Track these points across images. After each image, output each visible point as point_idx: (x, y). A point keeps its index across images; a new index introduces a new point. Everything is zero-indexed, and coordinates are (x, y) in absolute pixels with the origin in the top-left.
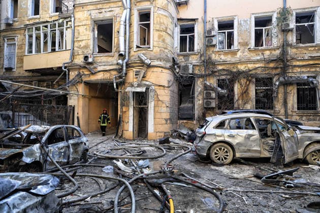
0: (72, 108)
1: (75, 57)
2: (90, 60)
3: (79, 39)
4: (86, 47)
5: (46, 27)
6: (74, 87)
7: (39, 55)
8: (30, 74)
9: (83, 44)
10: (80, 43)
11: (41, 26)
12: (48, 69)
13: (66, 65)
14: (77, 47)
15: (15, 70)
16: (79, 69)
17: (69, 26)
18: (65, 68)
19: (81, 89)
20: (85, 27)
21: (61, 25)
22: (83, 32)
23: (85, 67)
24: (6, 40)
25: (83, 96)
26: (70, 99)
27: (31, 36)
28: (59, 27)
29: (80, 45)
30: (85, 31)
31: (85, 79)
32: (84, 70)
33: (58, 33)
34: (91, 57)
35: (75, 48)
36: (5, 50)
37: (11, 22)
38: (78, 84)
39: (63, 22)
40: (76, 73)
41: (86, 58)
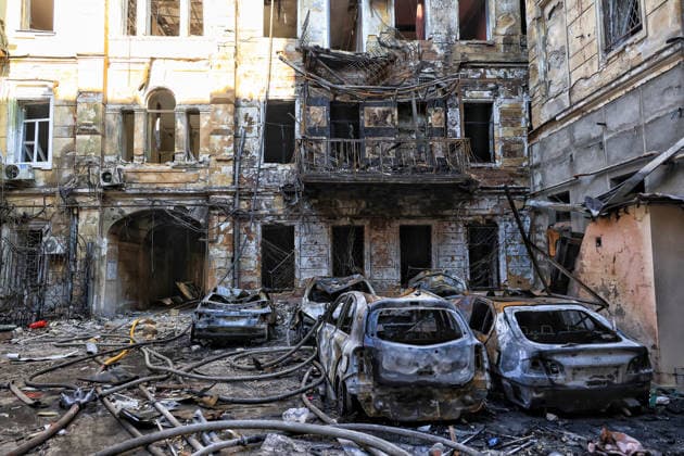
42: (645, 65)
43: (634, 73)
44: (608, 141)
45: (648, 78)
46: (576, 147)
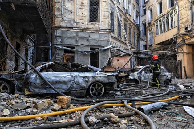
0: (180, 61)
1: (180, 30)
2: (189, 29)
3: (182, 18)
4: (187, 21)
5: (164, 18)
6: (180, 48)
7: (162, 34)
8: (160, 46)
9: (184, 20)
10: (183, 20)
11: (161, 18)
12: (166, 41)
13: (175, 36)
14: (181, 23)
15: (153, 45)
16: (183, 36)
17: (176, 12)
18: (175, 38)
19: (185, 48)
20: (185, 9)
21: (171, 14)
22: (184, 13)
23: (186, 35)
24: (149, 32)
25: (186, 53)
26: (179, 56)
27: (157, 26)
28: (170, 15)
29: (183, 22)
30: (185, 11)
31: (187, 42)
32: (186, 37)
33: (170, 19)
34: (189, 27)
35: (180, 25)
36: (149, 37)
37: (150, 22)
38: (183, 46)
39: (172, 12)
40: (181, 39)
41: (186, 28)
42: (103, 30)
43: (100, 30)
44: (90, 40)
45: (102, 32)
46: (79, 37)
